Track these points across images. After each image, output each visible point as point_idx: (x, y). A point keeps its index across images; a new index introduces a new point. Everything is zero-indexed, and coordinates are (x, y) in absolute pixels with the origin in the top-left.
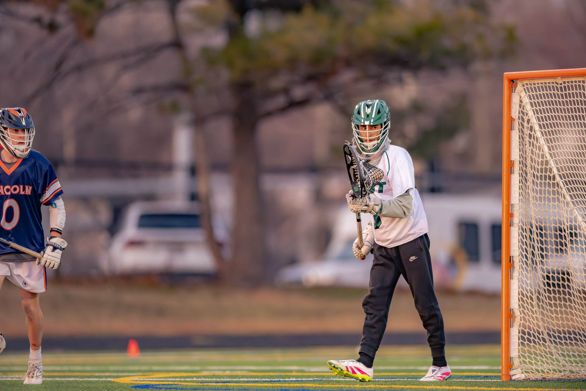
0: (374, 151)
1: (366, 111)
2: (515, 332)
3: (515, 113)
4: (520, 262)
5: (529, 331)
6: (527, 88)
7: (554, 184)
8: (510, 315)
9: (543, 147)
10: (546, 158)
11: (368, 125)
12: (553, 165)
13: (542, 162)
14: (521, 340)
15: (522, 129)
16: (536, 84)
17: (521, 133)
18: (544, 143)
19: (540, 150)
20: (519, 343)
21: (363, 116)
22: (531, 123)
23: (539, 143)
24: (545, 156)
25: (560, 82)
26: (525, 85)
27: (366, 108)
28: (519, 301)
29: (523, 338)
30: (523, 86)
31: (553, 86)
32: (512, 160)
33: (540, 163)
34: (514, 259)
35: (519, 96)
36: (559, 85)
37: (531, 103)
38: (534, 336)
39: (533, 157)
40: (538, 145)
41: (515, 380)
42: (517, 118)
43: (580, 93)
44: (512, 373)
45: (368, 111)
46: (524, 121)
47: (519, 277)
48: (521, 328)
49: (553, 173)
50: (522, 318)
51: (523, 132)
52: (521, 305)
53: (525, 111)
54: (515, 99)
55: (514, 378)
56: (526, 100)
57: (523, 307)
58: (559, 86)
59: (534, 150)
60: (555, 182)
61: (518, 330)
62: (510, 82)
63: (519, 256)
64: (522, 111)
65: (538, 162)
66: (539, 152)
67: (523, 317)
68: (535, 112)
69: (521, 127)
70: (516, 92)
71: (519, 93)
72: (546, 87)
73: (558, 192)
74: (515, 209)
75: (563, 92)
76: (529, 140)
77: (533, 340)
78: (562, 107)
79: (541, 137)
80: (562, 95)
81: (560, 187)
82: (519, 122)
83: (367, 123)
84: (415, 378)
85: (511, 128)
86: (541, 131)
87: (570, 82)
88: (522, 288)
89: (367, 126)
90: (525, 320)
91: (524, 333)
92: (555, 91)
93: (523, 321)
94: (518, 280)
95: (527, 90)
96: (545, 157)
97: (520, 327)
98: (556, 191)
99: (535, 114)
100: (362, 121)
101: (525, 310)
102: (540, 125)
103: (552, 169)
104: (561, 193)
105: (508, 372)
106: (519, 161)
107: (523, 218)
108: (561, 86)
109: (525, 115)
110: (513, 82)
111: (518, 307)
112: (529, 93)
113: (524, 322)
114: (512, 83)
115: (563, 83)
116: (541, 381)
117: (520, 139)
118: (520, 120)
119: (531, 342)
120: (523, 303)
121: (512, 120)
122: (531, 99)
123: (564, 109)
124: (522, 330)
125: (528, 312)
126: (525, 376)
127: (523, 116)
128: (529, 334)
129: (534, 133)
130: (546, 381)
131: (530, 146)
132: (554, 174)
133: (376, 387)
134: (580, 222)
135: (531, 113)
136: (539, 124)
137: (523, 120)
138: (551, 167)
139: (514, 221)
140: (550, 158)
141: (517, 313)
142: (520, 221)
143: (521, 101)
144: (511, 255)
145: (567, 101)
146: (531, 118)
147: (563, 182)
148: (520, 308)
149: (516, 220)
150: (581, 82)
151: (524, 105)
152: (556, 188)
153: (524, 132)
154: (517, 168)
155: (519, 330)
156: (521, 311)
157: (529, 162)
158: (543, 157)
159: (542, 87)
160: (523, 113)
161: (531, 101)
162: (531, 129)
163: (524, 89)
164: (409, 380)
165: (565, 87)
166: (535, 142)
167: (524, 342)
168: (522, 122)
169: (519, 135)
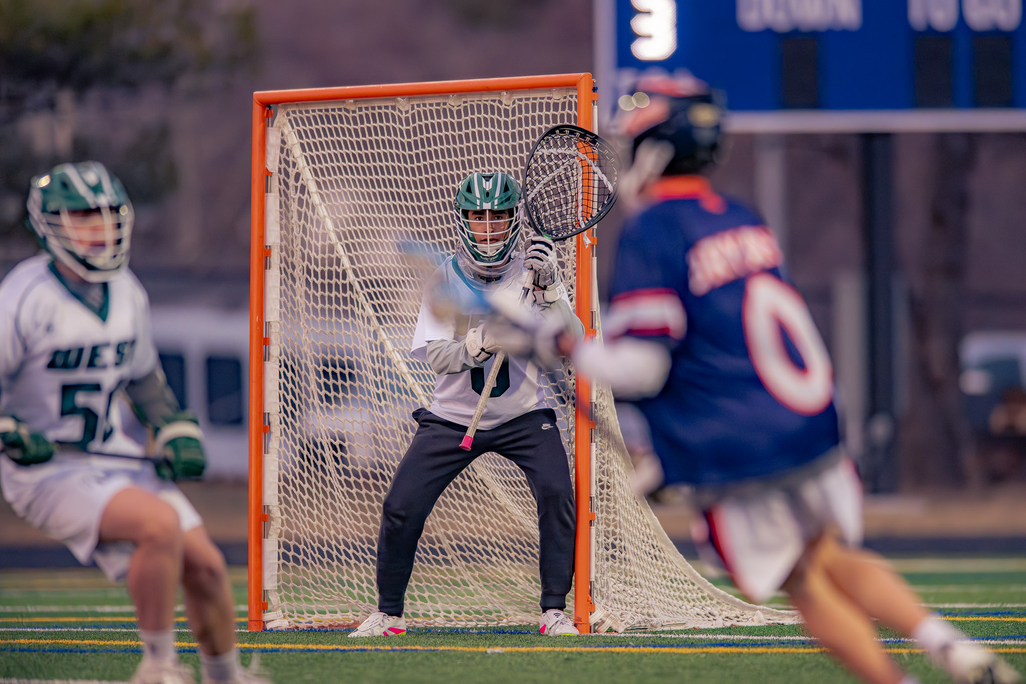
0: (497, 260)
1: (484, 186)
2: (271, 546)
3: (273, 163)
4: (281, 423)
5: (297, 544)
6: (295, 119)
7: (344, 286)
8: (263, 517)
9: (324, 222)
10: (330, 239)
11: (489, 210)
12: (342, 253)
13: (323, 247)
14: (282, 561)
15: (286, 190)
16: (311, 112)
17: (283, 198)
18: (326, 214)
19: (318, 227)
20: (279, 565)
21: (478, 195)
22: (302, 179)
23: (318, 214)
24: (327, 237)
25: (352, 108)
26: (291, 113)
27: (484, 180)
28: (280, 492)
29: (286, 557)
30: (288, 114)
31: (340, 116)
32: (268, 244)
33: (320, 249)
34: (271, 419)
35: (280, 133)
36: (351, 113)
37: (302, 145)
38: (306, 554)
39: (305, 239)
40: (315, 217)
41: (271, 630)
42: (277, 172)
43: (388, 127)
44: (267, 616)
45: (488, 186)
46: (288, 177)
47: (280, 449)
48: (283, 539)
49: (343, 266)
50: (285, 522)
51: (286, 195)
52: (282, 499)
53: (291, 159)
54: (273, 139)
55: (269, 626)
56: (293, 140)
57: (287, 502)
58: (350, 115)
59: (308, 226)
60: (347, 282)
61: (277, 543)
62: (264, 109)
63: (280, 412)
64: (285, 160)
65: (316, 247)
66: (317, 230)
67: (287, 519)
68: (310, 161)
69: (283, 187)
70: (275, 124)
71: (280, 127)
72: (327, 117)
73: (352, 300)
74: (273, 330)
75: (357, 125)
76: (299, 208)
77: (303, 560)
78: (357, 152)
79: (321, 204)
80: (356, 130)
81: (354, 291)
82: (279, 179)
83: (487, 206)
84: (95, 627)
85: (266, 189)
86: (320, 193)
87: (370, 109)
88: (286, 469)
89: (487, 211)
90: (289, 524)
91: (287, 547)
92: (343, 124)
93: (286, 528)
94: (277, 456)
95: (294, 122)
96: (327, 239)
97: (280, 536)
98: (349, 299)
99: (308, 164)
100: (478, 204)
101: (290, 507)
102: (318, 183)
103: (340, 259)
104: (357, 300)
105: (260, 616)
106: (279, 247)
107: (286, 347)
108: (354, 115)
109: (291, 165)
110: (270, 109)
111: (277, 503)
112: (298, 128)
113: (289, 529)
114: (268, 111)
115: (357, 110)
116: (319, 631)
117: (281, 207)
118: (281, 174)
119: (299, 564)
120: (287, 496)
121: (268, 174)
122: (301, 137)
123: (360, 155)
124: (284, 543)
125: (296, 511)
126: (289, 622)
127: (287, 167)
128: (297, 550)
129: (308, 198)
130: (327, 631)
131: (300, 219)
132: (344, 268)
133: (30, 643)
134: (391, 353)
135: (301, 162)
136: (316, 181)
137: (287, 174)
138: (338, 255)
139: (271, 352)
140: (337, 241)
141: (276, 513)
142: (282, 351)
143: (283, 142)
144: (267, 411)
145: (364, 142)
146: (303, 171)
147: (359, 283)
148: (281, 504)
149: (274, 350)
150: (390, 109)
151: (289, 148)
152: (349, 292)
153: (289, 196)
154: (275, 258)
155: (279, 542)
156: (283, 510)
157: (298, 247)
158: (324, 240)
159: (321, 117)
160: (287, 163)
161: (301, 141)
162: (303, 189)
163: (290, 121)
164: (86, 630)
165: (361, 116)
166: (310, 213)
167: (287, 563)
168: (286, 179)
169: (280, 202)
